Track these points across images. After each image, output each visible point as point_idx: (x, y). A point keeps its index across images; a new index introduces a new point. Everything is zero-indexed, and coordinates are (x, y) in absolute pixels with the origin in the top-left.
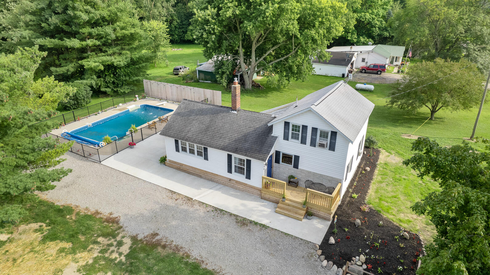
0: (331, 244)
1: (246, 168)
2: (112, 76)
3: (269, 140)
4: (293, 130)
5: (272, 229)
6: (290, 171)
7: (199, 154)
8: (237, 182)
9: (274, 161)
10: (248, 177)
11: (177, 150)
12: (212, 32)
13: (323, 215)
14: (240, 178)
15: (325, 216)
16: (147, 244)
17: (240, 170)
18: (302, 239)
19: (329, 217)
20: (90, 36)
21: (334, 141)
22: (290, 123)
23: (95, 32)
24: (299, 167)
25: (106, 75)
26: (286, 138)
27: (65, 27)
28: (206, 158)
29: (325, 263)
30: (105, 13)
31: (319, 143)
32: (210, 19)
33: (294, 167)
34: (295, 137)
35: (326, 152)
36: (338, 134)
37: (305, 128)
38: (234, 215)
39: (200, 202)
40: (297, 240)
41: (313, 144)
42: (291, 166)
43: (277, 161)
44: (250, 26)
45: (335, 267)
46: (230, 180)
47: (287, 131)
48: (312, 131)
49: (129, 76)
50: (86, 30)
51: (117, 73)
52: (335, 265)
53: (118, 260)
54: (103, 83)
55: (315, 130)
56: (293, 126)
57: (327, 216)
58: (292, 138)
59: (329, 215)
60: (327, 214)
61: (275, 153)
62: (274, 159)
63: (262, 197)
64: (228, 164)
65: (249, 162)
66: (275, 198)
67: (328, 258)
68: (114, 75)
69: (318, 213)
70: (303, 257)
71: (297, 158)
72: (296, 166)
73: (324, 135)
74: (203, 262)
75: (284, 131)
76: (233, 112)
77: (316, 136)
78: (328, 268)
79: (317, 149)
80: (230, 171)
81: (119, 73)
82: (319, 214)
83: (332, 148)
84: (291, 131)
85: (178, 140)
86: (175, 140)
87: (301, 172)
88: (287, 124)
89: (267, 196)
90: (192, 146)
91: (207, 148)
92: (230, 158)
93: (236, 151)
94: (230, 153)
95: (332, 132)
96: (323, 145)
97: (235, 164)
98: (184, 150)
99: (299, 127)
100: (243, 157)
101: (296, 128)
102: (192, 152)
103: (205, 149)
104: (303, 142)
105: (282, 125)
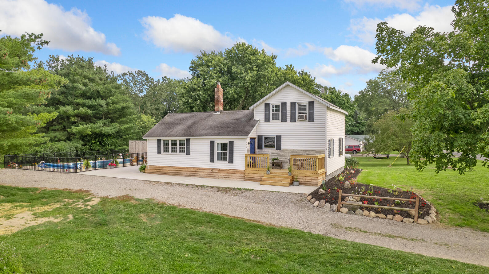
0: (321, 194)
1: (229, 153)
2: (98, 144)
3: (251, 123)
4: (273, 110)
5: (258, 190)
6: (274, 154)
7: (182, 151)
8: (219, 170)
9: (257, 147)
10: (231, 161)
11: (159, 152)
12: (197, 98)
13: (310, 181)
14: (223, 165)
15: (313, 181)
16: (117, 199)
17: (223, 157)
18: (289, 193)
19: (316, 181)
20: (83, 105)
21: (313, 111)
22: (270, 104)
23: (89, 103)
24: (282, 148)
25: (92, 143)
26: (267, 120)
27: (61, 98)
28: (188, 153)
29: (317, 203)
30: (100, 88)
31: (299, 116)
32: (196, 87)
33: (277, 149)
34: (275, 117)
35: (307, 124)
36: (315, 103)
37: (284, 104)
38: (216, 187)
39: (179, 184)
40: (284, 193)
41: (293, 120)
42: (274, 150)
43: (260, 147)
45: (328, 205)
46: (212, 170)
47: (267, 112)
48: (291, 106)
49: (115, 145)
50: (80, 101)
51: (103, 141)
52: (327, 204)
53: (84, 208)
54: (88, 150)
55: (293, 105)
56: (273, 106)
57: (314, 181)
58: (273, 119)
59: (317, 179)
60: (313, 178)
61: (257, 138)
62: (257, 145)
63: (246, 178)
64: (211, 153)
65: (231, 143)
66: (259, 175)
67: (319, 199)
68: (101, 144)
69: (304, 180)
70: (292, 202)
71: (279, 138)
72: (279, 148)
73: (302, 107)
74: (180, 205)
75: (265, 113)
76: (216, 113)
77: (295, 110)
78: (320, 207)
79: (298, 124)
80: (212, 160)
81: (105, 142)
82: (306, 180)
83: (312, 119)
84: (271, 112)
85: (160, 140)
86: (158, 139)
87: (284, 152)
88: (267, 105)
89: (251, 176)
90: (174, 143)
91: (190, 139)
92: (212, 143)
93: (219, 134)
94: (212, 138)
95: (310, 102)
96: (302, 118)
97: (218, 150)
98: (166, 150)
99: (279, 106)
100: (225, 140)
101: (276, 107)
102: (174, 150)
103: (188, 140)
104: (284, 120)
105: (263, 107)
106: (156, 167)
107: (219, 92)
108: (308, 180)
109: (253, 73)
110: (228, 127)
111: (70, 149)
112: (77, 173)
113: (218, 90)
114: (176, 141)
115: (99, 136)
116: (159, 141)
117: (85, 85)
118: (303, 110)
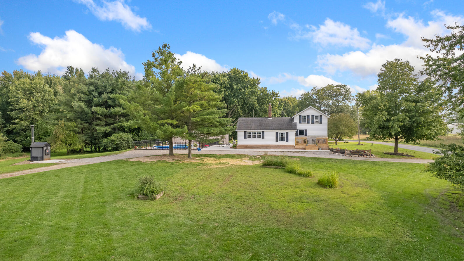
1: (286, 137)
3: (293, 124)
4: (303, 118)
7: (259, 136)
8: (281, 145)
10: (287, 141)
11: (245, 138)
14: (283, 143)
15: (326, 148)
17: (282, 139)
21: (322, 119)
24: (307, 135)
26: (300, 122)
28: (263, 138)
29: (337, 154)
31: (315, 121)
33: (305, 135)
34: (304, 121)
35: (319, 125)
37: (308, 116)
41: (313, 122)
42: (303, 136)
43: (297, 135)
46: (277, 145)
48: (312, 117)
52: (340, 154)
55: (313, 116)
56: (303, 116)
58: (303, 122)
63: (296, 148)
64: (276, 137)
65: (287, 133)
66: (302, 146)
71: (306, 131)
72: (306, 135)
73: (317, 117)
75: (299, 120)
76: (269, 118)
79: (315, 124)
80: (277, 141)
83: (321, 122)
84: (302, 119)
85: (246, 132)
86: (244, 131)
87: (309, 137)
88: (300, 116)
89: (298, 147)
90: (254, 133)
91: (264, 131)
92: (277, 133)
93: (281, 129)
94: (277, 131)
95: (320, 115)
96: (317, 122)
97: (280, 136)
98: (250, 137)
99: (306, 116)
100: (284, 131)
101: (304, 117)
102: (254, 137)
103: (263, 132)
104: (308, 122)
105: (298, 117)
106: (243, 145)
108: (324, 147)
114: (251, 132)
116: (245, 132)
118: (317, 118)
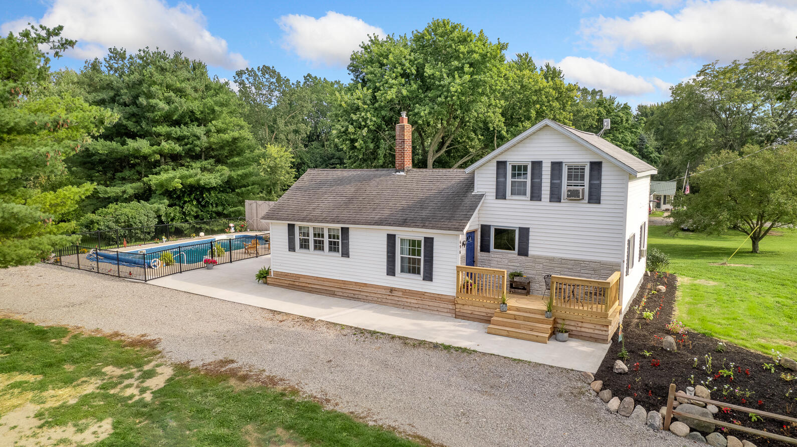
0: (620, 374)
1: (425, 261)
2: (195, 203)
3: (467, 201)
4: (513, 176)
5: (484, 354)
6: (512, 264)
7: (333, 247)
8: (405, 292)
9: (479, 248)
10: (428, 277)
11: (292, 248)
13: (591, 331)
14: (413, 283)
15: (597, 332)
16: (206, 374)
17: (412, 268)
18: (552, 367)
19: (604, 333)
20: (168, 137)
21: (597, 182)
22: (508, 163)
23: (176, 132)
24: (530, 253)
25: (185, 202)
26: (501, 194)
27: (130, 124)
28: (346, 254)
29: (615, 403)
30: (196, 106)
31: (569, 191)
32: (360, 104)
33: (519, 254)
34: (518, 190)
35: (584, 208)
36: (603, 165)
37: (537, 165)
38: (400, 338)
39: (328, 323)
40: (541, 369)
41: (555, 197)
42: (513, 254)
43: (485, 248)
44: (425, 110)
45: (641, 410)
46: (392, 290)
47: (502, 179)
48: (553, 169)
49: (223, 205)
50: (163, 129)
51: (203, 199)
52: (639, 407)
53: (137, 398)
54: (178, 214)
55: (556, 166)
56: (514, 167)
57: (600, 332)
58: (513, 194)
59: (605, 329)
60: (598, 327)
61: (480, 230)
62: (479, 244)
63: (458, 314)
64: (388, 257)
65: (429, 242)
66: (483, 310)
67: (619, 393)
68: (199, 202)
69: (579, 329)
70: (560, 395)
71: (525, 232)
72: (524, 252)
73: (576, 173)
74: (328, 401)
75: (497, 182)
76: (398, 173)
77: (560, 178)
78: (623, 413)
79: (565, 206)
80: (391, 271)
81: (207, 199)
82: (583, 329)
83: (595, 197)
84: (509, 179)
85: (293, 225)
86: (289, 225)
87: (534, 262)
88: (501, 165)
89: (468, 309)
90: (319, 235)
91: (348, 228)
92: (391, 238)
93: (404, 223)
94: (392, 230)
95: (592, 164)
96: (574, 196)
97: (402, 253)
98: (304, 245)
99: (525, 168)
100: (419, 234)
101: (519, 170)
102: (319, 246)
103: (345, 231)
104: (536, 196)
105: (492, 169)
106: (286, 275)
107: (404, 131)
108: (587, 329)
109: (463, 78)
110: (422, 208)
111: (147, 216)
112: (146, 281)
113: (403, 128)
114: (323, 229)
115: (196, 191)
116: (291, 228)
117: (169, 101)
118: (576, 178)
